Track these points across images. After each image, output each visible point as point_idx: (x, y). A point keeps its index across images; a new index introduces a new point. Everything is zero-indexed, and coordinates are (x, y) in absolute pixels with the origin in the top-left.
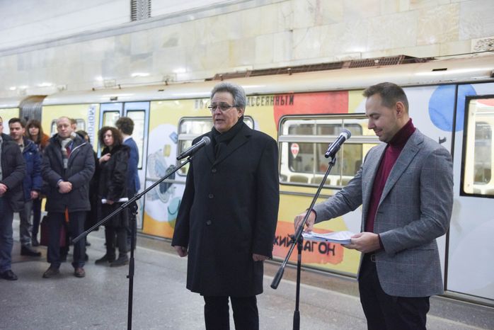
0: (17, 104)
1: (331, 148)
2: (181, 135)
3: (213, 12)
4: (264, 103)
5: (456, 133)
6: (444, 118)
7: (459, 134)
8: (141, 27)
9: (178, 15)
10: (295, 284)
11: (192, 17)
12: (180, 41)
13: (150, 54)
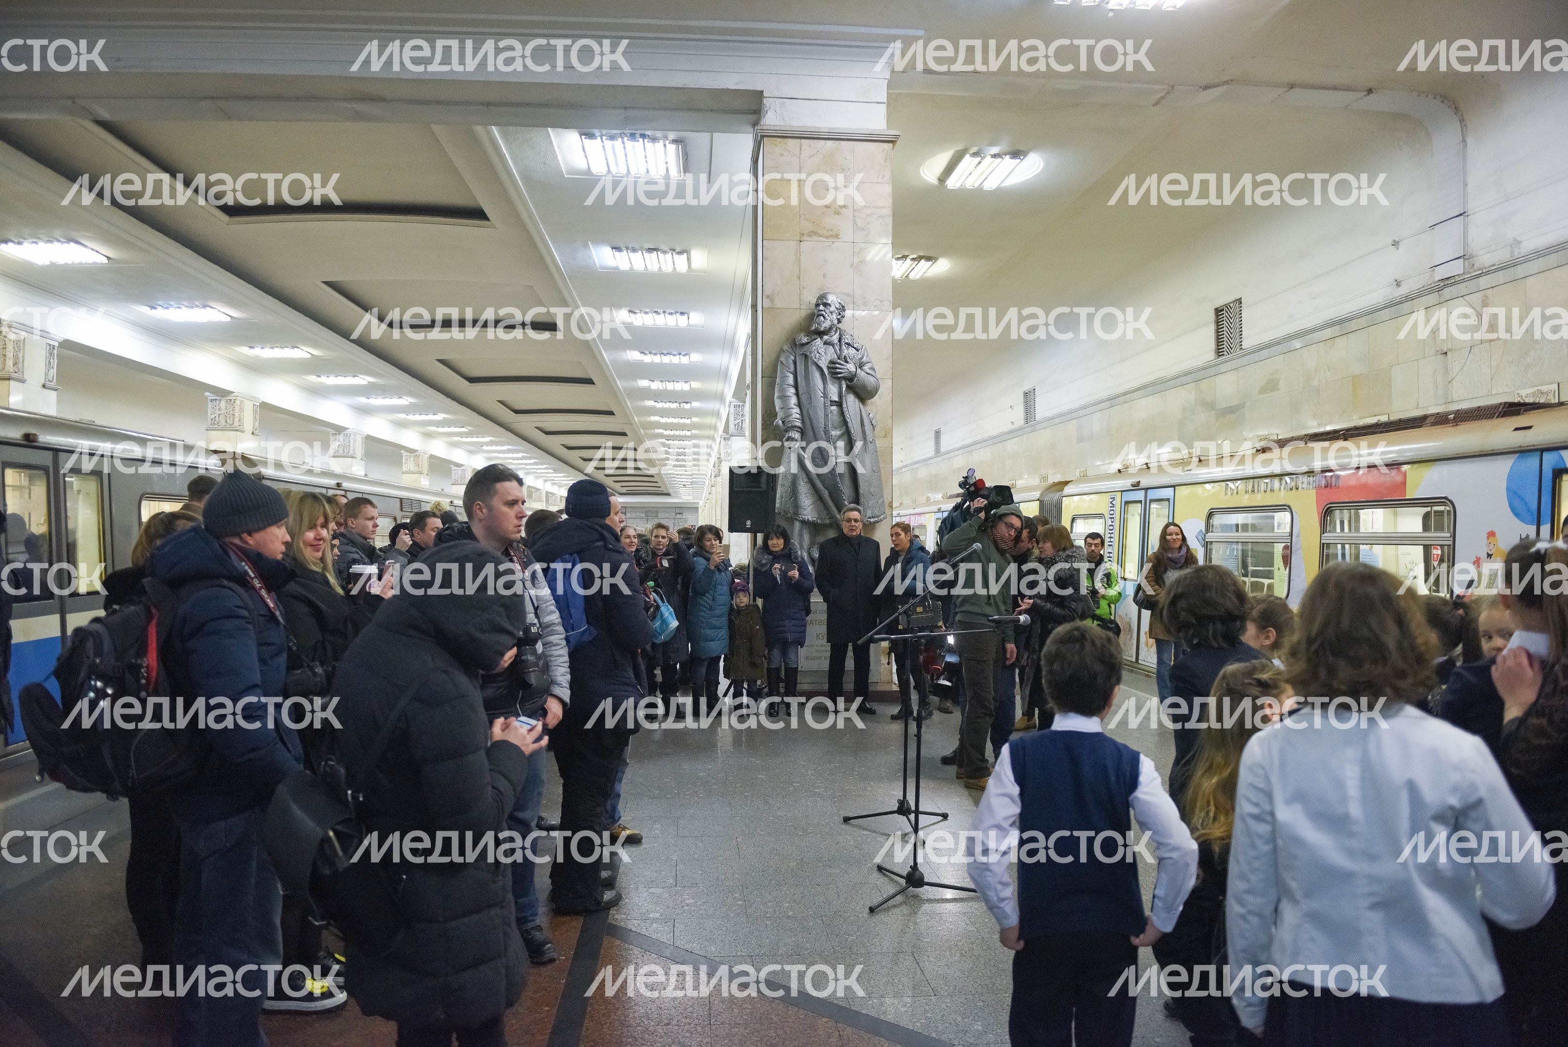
0: (1037, 494)
2: (1209, 534)
3: (1328, 333)
4: (1305, 485)
5: (1541, 527)
6: (1526, 504)
7: (1545, 528)
8: (1229, 366)
9: (1278, 343)
11: (1297, 344)
12: (1281, 383)
13: (1243, 406)
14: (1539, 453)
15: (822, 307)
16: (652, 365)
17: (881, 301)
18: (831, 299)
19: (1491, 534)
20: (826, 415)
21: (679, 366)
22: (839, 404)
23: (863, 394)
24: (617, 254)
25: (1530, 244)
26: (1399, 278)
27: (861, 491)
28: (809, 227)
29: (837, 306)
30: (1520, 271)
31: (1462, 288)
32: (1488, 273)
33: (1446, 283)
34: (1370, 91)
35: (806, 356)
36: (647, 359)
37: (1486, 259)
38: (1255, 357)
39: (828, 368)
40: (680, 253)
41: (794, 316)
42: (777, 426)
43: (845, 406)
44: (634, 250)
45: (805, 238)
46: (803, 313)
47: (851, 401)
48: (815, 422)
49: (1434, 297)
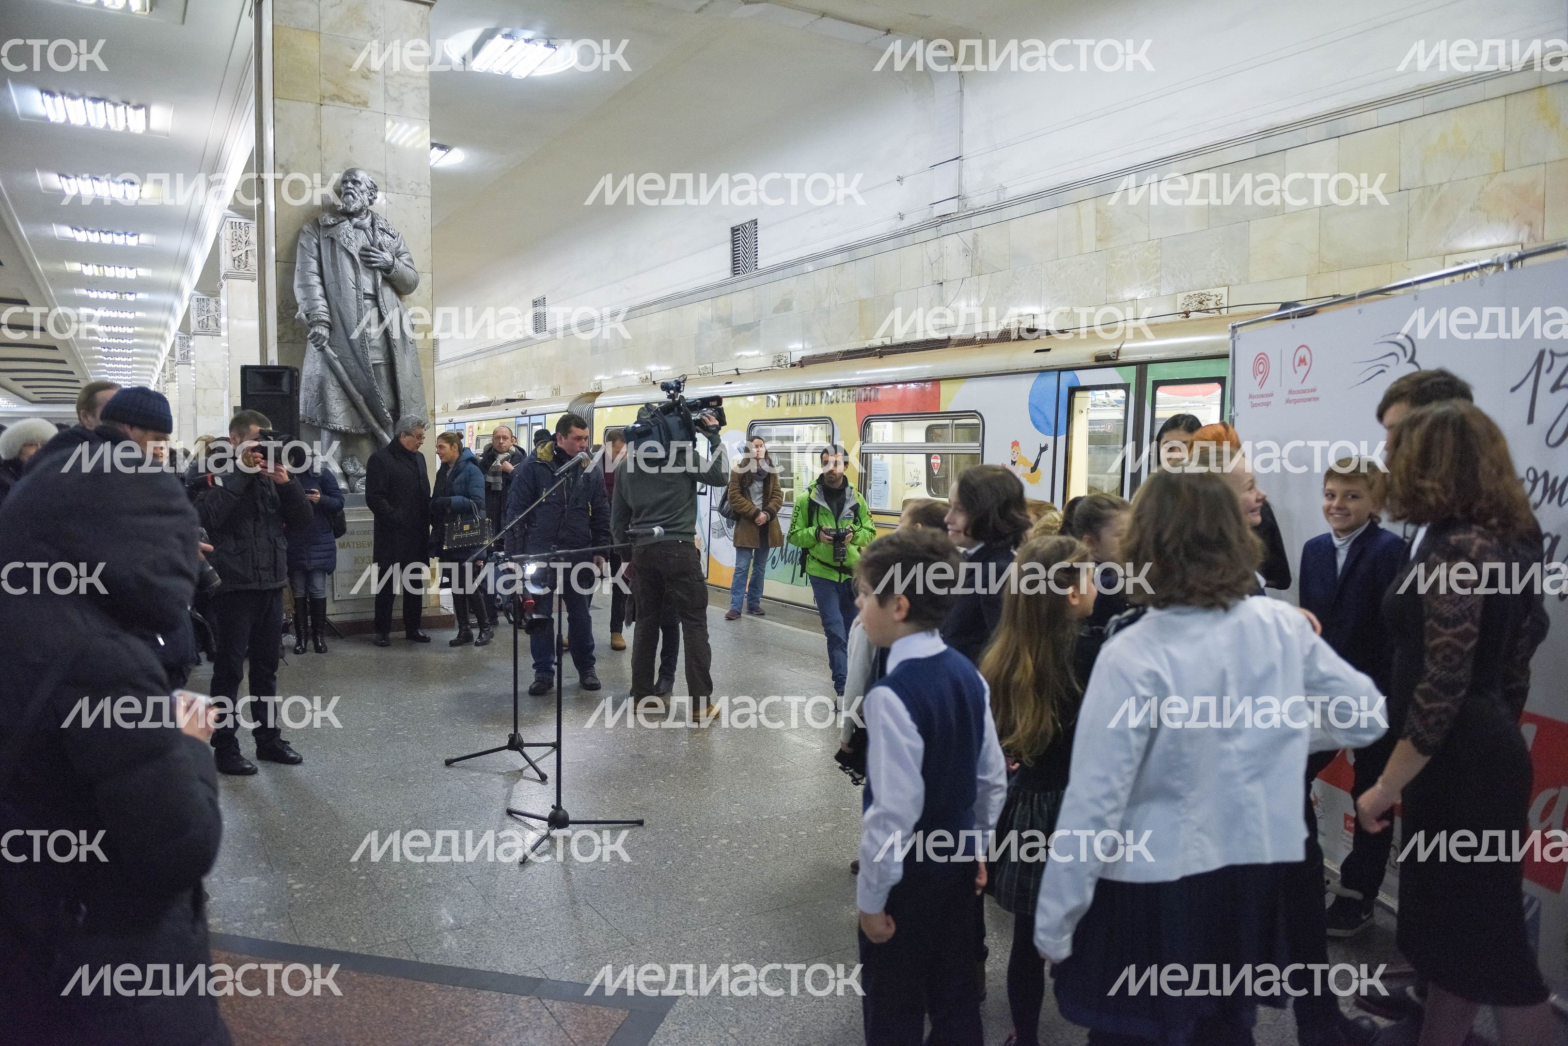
0: (560, 406)
3: (838, 258)
4: (845, 399)
5: (1059, 438)
6: (1045, 418)
7: (1061, 439)
8: (745, 284)
9: (791, 265)
11: (809, 267)
12: (795, 303)
13: (757, 324)
14: (1057, 373)
15: (350, 185)
16: (88, 244)
17: (418, 185)
18: (361, 175)
19: (1015, 444)
20: (360, 310)
21: (125, 248)
22: (375, 298)
23: (401, 287)
24: (47, 98)
25: (1012, 191)
26: (902, 212)
27: (402, 397)
28: (332, 89)
29: (369, 185)
30: (1006, 213)
31: (956, 226)
32: (979, 213)
33: (944, 219)
34: (888, 31)
35: (333, 240)
36: (81, 236)
37: (976, 201)
38: (770, 277)
39: (360, 255)
40: (137, 107)
42: (300, 319)
43: (381, 300)
44: (73, 97)
45: (326, 101)
47: (387, 294)
48: (346, 317)
49: (930, 233)
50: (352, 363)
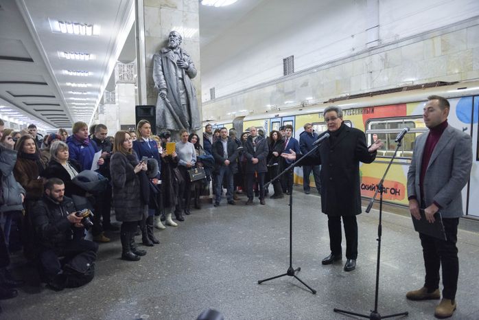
0: (232, 121)
1: (398, 137)
3: (327, 66)
4: (357, 113)
5: (473, 124)
8: (289, 78)
9: (308, 70)
10: (379, 211)
11: (315, 70)
12: (309, 83)
13: (294, 91)
14: (472, 97)
15: (172, 37)
17: (195, 38)
18: (176, 33)
20: (177, 84)
22: (182, 79)
23: (191, 75)
24: (61, 24)
25: (402, 36)
26: (354, 48)
28: (164, 2)
29: (179, 37)
30: (400, 44)
31: (378, 50)
32: (387, 45)
33: (372, 49)
35: (167, 58)
36: (71, 74)
37: (385, 41)
38: (299, 75)
39: (177, 63)
40: (89, 26)
41: (160, 41)
42: (156, 88)
43: (184, 80)
45: (162, 7)
46: (163, 40)
47: (187, 77)
49: (367, 54)
50: (175, 104)
